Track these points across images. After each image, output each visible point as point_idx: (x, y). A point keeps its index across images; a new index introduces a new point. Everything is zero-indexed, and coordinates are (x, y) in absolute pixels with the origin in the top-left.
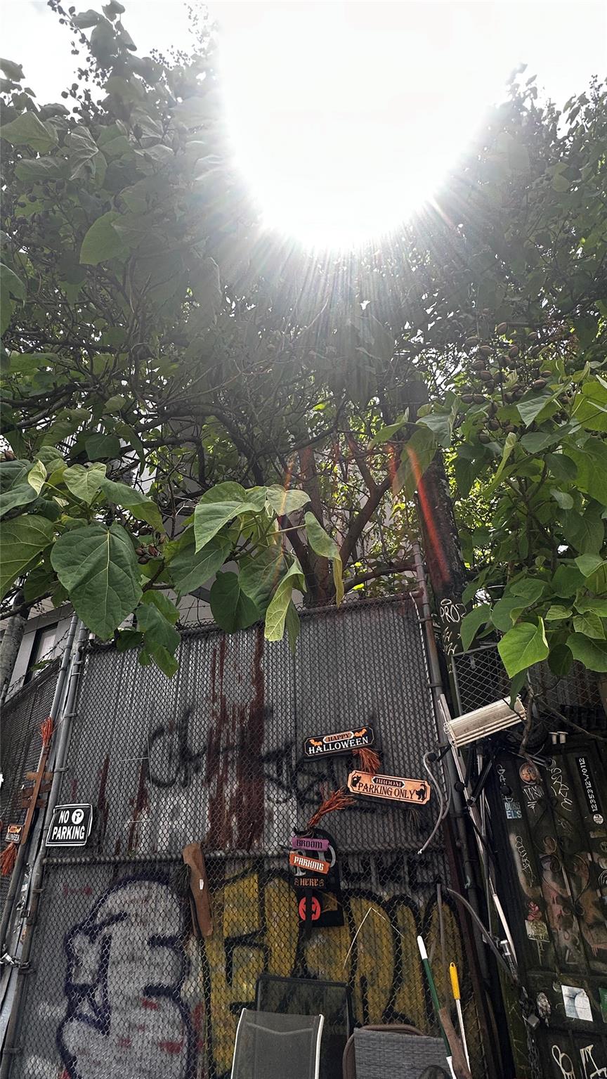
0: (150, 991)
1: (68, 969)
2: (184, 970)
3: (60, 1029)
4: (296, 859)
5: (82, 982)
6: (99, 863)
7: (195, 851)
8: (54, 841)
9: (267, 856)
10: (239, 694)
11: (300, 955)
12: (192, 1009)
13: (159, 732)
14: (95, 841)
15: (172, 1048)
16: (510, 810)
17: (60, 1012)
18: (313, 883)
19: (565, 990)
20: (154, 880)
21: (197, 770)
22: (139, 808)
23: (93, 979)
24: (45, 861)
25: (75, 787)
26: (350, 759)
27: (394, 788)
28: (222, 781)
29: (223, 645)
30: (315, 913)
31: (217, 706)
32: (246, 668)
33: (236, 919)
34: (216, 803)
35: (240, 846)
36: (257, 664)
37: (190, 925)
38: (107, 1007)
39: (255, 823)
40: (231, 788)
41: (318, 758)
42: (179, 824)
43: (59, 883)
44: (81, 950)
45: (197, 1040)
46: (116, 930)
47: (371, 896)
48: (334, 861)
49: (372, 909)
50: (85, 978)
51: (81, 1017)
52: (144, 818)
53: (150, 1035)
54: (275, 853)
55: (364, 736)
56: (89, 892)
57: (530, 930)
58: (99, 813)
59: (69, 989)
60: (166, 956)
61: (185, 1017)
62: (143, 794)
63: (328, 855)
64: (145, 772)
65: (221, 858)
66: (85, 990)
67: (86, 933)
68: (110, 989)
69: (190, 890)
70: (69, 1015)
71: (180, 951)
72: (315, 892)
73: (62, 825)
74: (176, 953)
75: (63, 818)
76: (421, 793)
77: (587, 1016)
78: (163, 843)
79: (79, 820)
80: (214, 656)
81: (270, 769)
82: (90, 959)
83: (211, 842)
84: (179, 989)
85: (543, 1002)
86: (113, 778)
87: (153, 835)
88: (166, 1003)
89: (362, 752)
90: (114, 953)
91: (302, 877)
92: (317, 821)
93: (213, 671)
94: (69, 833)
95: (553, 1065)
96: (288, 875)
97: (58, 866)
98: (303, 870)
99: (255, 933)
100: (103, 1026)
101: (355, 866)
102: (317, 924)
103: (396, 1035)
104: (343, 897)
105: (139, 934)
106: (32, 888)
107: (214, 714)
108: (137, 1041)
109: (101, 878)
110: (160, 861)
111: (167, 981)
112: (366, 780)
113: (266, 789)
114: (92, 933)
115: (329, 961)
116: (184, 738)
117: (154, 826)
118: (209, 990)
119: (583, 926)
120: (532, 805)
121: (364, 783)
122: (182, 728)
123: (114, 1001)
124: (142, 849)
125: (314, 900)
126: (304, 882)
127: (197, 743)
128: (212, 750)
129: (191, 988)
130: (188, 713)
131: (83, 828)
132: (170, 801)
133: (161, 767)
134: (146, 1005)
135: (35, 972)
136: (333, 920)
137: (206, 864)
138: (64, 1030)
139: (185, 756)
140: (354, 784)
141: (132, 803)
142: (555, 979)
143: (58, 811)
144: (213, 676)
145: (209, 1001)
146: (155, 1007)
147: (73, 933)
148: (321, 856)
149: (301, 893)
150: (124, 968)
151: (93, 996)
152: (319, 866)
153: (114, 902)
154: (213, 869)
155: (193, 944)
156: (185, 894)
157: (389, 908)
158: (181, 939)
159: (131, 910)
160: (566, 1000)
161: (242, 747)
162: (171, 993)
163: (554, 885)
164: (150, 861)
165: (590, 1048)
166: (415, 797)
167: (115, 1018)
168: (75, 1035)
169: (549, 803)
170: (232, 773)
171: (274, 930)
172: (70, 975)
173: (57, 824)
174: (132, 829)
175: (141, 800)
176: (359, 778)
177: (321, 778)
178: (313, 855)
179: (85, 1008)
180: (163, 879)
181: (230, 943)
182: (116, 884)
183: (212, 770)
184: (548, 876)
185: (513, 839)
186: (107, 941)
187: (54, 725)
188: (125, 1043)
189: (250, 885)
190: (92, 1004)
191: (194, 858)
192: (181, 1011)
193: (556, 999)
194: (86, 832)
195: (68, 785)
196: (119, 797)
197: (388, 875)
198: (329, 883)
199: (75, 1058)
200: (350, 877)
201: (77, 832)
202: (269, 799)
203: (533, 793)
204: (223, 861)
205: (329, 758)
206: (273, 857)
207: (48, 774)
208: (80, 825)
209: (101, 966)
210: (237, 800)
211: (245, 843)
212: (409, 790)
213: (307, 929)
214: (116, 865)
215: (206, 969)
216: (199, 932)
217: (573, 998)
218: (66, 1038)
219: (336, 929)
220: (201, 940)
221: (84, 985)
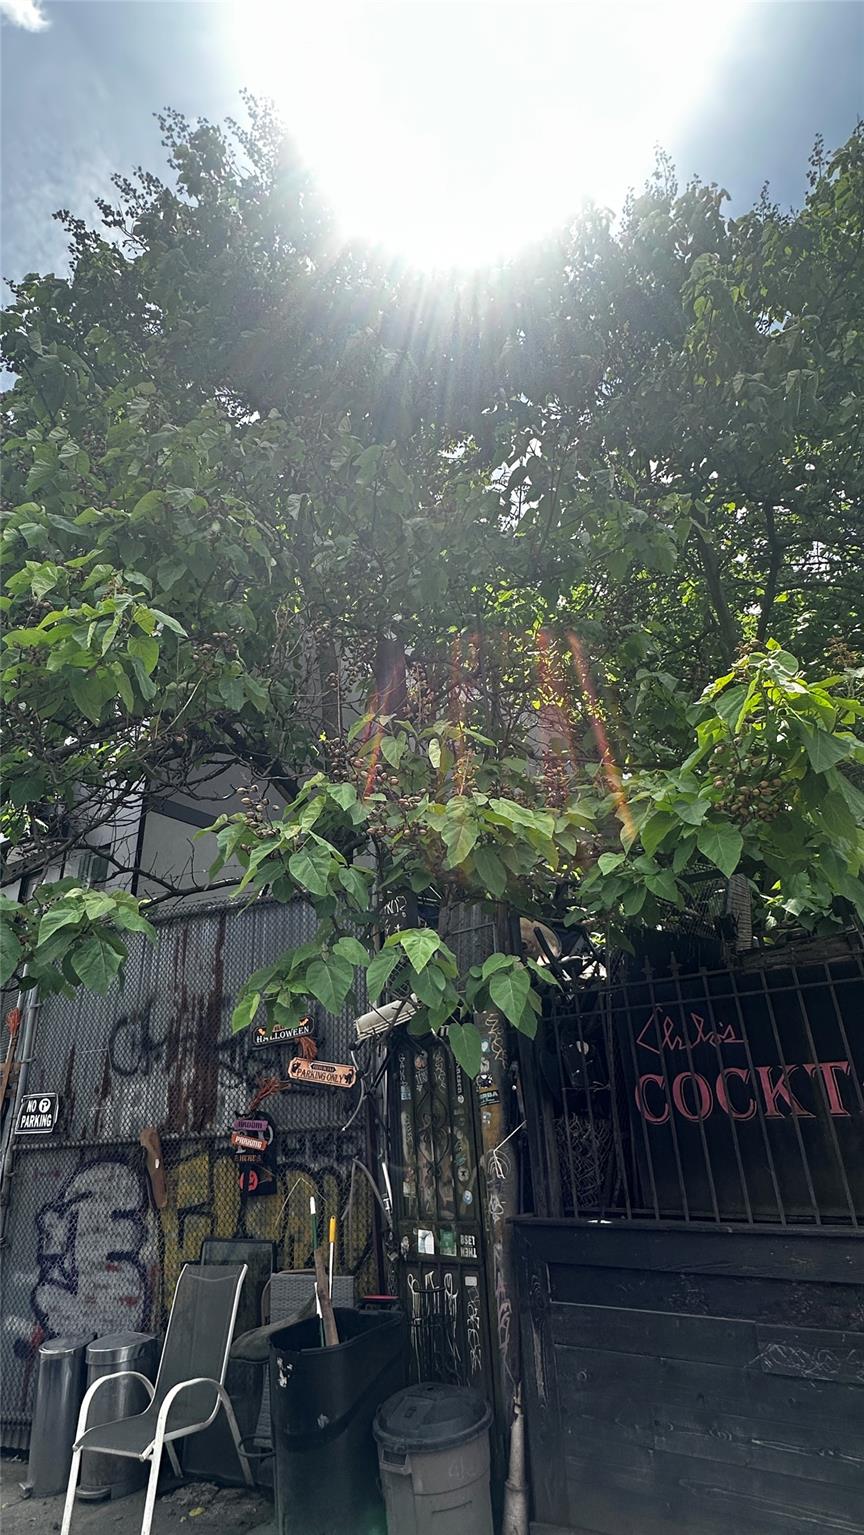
0: (113, 1256)
1: (40, 1242)
2: (142, 1238)
3: (33, 1292)
4: (238, 1138)
5: (52, 1252)
6: (66, 1148)
7: (151, 1135)
8: (23, 1128)
9: (216, 1137)
10: (200, 984)
11: (241, 1221)
12: (149, 1267)
13: (123, 1022)
14: (61, 1129)
15: (130, 1301)
16: (405, 1093)
17: (33, 1278)
18: (251, 1158)
19: (420, 1233)
20: (116, 1161)
21: (158, 1057)
22: (104, 1097)
23: (62, 1248)
24: (14, 1147)
25: (42, 1077)
26: (293, 1047)
27: (327, 1073)
28: (180, 1069)
29: (186, 931)
30: (252, 1184)
31: (178, 996)
32: (207, 958)
33: (189, 1192)
34: (174, 1089)
35: (193, 1129)
36: (218, 952)
37: (148, 1201)
38: (75, 1272)
39: (208, 1107)
40: (189, 1075)
41: (267, 1046)
42: (140, 1110)
43: (29, 1167)
44: (51, 1225)
45: (151, 1293)
46: (83, 1207)
47: (303, 1168)
48: (271, 1139)
49: (302, 1179)
50: (55, 1249)
51: (52, 1282)
52: (108, 1105)
53: (111, 1292)
54: (223, 1133)
55: (306, 1025)
56: (57, 1174)
57: (406, 1190)
58: (65, 1103)
59: (40, 1259)
60: (126, 1225)
61: (143, 1276)
62: (107, 1081)
63: (266, 1134)
64: (109, 1062)
65: (175, 1140)
66: (54, 1258)
67: (55, 1211)
68: (77, 1256)
69: (146, 1169)
70: (41, 1280)
71: (138, 1222)
72: (255, 1167)
73: (30, 1114)
74: (135, 1223)
75: (31, 1107)
76: (348, 1078)
77: (431, 1251)
78: (125, 1128)
79: (46, 1109)
80: (178, 943)
81: (224, 1056)
82: (59, 1233)
83: (169, 1125)
84: (138, 1253)
85: (405, 1243)
86: (78, 1070)
87: (116, 1120)
88: (127, 1266)
89: (303, 1040)
90: (81, 1226)
91: (242, 1154)
92: (257, 1104)
93: (176, 958)
94: (37, 1121)
95: (406, 1287)
96: (231, 1152)
97: (27, 1152)
98: (243, 1147)
99: (203, 1204)
100: (72, 1288)
101: (293, 1143)
102: (256, 1193)
103: (303, 1276)
104: (279, 1170)
105: (102, 1209)
106: (5, 1173)
107: (175, 1003)
108: (100, 1295)
109: (68, 1162)
110: (121, 1144)
111: (127, 1248)
112: (305, 1066)
113: (220, 1071)
114: (60, 1211)
115: (262, 1223)
116: (146, 1028)
117: (117, 1111)
118: (163, 1253)
119: (440, 1184)
120: (419, 1088)
121: (303, 1069)
122: (144, 1018)
123: (81, 1266)
124: (107, 1134)
125: (252, 1172)
126: (243, 1159)
127: (158, 1033)
128: (172, 1039)
129: (148, 1252)
130: (150, 1004)
131: (50, 1116)
132: (131, 1090)
133: (124, 1057)
134: (109, 1268)
135: (10, 1246)
136: (267, 1190)
137: (162, 1145)
138: (38, 1292)
139: (147, 1045)
140: (294, 1070)
141: (97, 1090)
142: (415, 1226)
143: (26, 1100)
144: (176, 964)
145: (162, 1261)
146: (116, 1269)
147: (43, 1211)
148: (261, 1135)
149: (244, 1168)
150: (90, 1238)
151: (63, 1263)
152: (257, 1144)
153: (81, 1183)
154: (169, 1151)
155: (150, 1216)
156: (143, 1172)
157: (317, 1177)
158: (140, 1211)
159: (96, 1188)
160: (420, 1240)
161: (200, 1035)
162: (130, 1257)
163: (426, 1153)
164: (112, 1144)
165: (431, 1274)
166: (344, 1081)
167: (82, 1280)
168: (46, 1298)
169: (431, 1085)
170: (190, 1061)
171: (219, 1196)
172: (41, 1247)
173: (25, 1113)
174: (98, 1112)
175: (106, 1089)
176: (299, 1065)
177: (268, 1065)
178: (253, 1135)
179: (56, 1274)
180: (123, 1160)
181: (183, 1213)
182: (82, 1166)
183: (172, 1058)
184: (423, 1146)
185: (403, 1116)
186: (75, 1216)
187: (21, 1014)
188: (91, 1300)
189: (202, 1164)
190: (62, 1270)
191: (151, 1141)
192: (139, 1271)
193: (413, 1240)
194: (52, 1120)
195: (34, 1078)
196: (84, 1088)
197: (319, 1150)
198: (266, 1157)
199: (47, 1315)
200: (287, 1152)
201: (44, 1120)
202: (223, 1085)
203: (422, 1077)
204: (178, 1143)
205: (278, 1046)
206: (220, 1137)
207: (16, 1065)
208: (48, 1113)
209: (69, 1238)
210: (193, 1086)
211: (199, 1126)
212: (340, 1074)
213: (247, 1196)
214: (82, 1149)
215: (162, 1235)
216: (155, 1205)
217: (424, 1239)
218: (39, 1299)
219: (272, 1197)
220: (157, 1211)
221: (54, 1255)
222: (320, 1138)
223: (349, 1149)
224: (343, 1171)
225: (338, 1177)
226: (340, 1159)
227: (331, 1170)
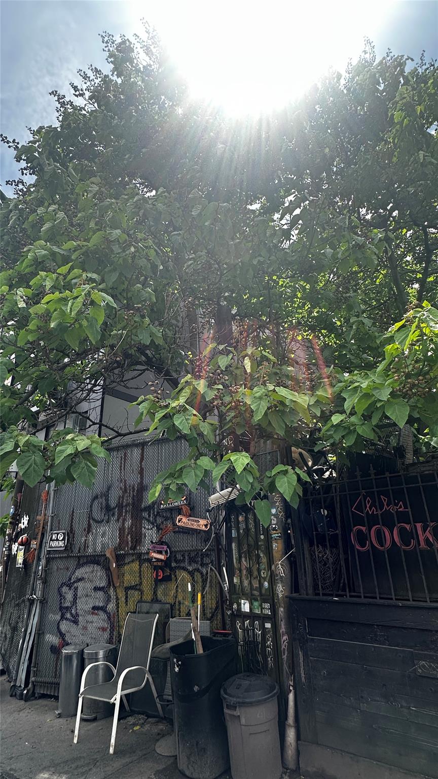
0: (94, 608)
1: (60, 600)
2: (108, 600)
3: (58, 624)
4: (153, 554)
5: (66, 605)
6: (71, 556)
7: (111, 551)
8: (51, 547)
9: (142, 553)
10: (133, 479)
11: (155, 593)
12: (112, 614)
13: (96, 497)
14: (69, 547)
15: (104, 629)
16: (234, 534)
17: (58, 617)
18: (159, 564)
19: (243, 601)
20: (95, 564)
21: (113, 515)
22: (88, 533)
23: (71, 604)
24: (47, 556)
25: (59, 523)
26: (178, 510)
27: (196, 523)
28: (124, 520)
29: (125, 454)
30: (160, 576)
31: (122, 485)
32: (136, 467)
33: (129, 578)
34: (121, 530)
35: (131, 549)
36: (141, 463)
37: (110, 582)
38: (77, 615)
39: (138, 539)
40: (128, 523)
41: (166, 510)
42: (106, 539)
43: (54, 566)
44: (65, 593)
45: (113, 626)
46: (80, 585)
47: (184, 569)
48: (169, 555)
49: (184, 574)
50: (68, 604)
51: (67, 619)
52: (90, 537)
53: (94, 625)
54: (146, 551)
55: (184, 500)
56: (67, 569)
57: (235, 581)
58: (70, 535)
59: (61, 608)
60: (100, 594)
61: (109, 618)
62: (89, 526)
63: (166, 552)
64: (90, 517)
65: (123, 554)
66: (67, 608)
67: (67, 586)
68: (78, 608)
69: (109, 567)
70: (61, 618)
71: (106, 593)
72: (161, 568)
73: (54, 540)
74: (105, 593)
75: (54, 537)
76: (206, 526)
77: (248, 610)
78: (99, 548)
79: (61, 538)
80: (121, 459)
81: (145, 514)
82: (69, 596)
83: (119, 547)
84: (106, 607)
85: (235, 606)
86: (76, 520)
87: (94, 544)
88: (101, 613)
89: (183, 507)
90: (79, 594)
91: (155, 562)
92: (162, 538)
93: (121, 467)
94: (57, 544)
95: (236, 627)
96: (149, 560)
97: (53, 558)
98: (155, 558)
99: (137, 585)
100: (76, 622)
101: (179, 557)
102: (161, 580)
103: (185, 620)
104: (172, 569)
105: (89, 586)
106: (43, 568)
107: (121, 488)
108: (89, 626)
109: (72, 564)
110: (97, 555)
111: (101, 604)
112: (184, 520)
113: (143, 522)
114: (70, 586)
115: (165, 595)
116: (107, 500)
117: (95, 540)
118: (118, 607)
119: (252, 578)
120: (241, 531)
121: (184, 521)
122: (106, 495)
123: (80, 612)
124: (90, 550)
125: (160, 570)
126: (155, 564)
127: (113, 503)
128: (120, 506)
129: (111, 607)
130: (109, 488)
131: (63, 542)
132: (101, 530)
133: (97, 515)
134: (93, 613)
135: (47, 602)
136: (167, 579)
137: (116, 556)
138: (60, 624)
139: (108, 509)
140: (179, 521)
141: (85, 530)
142: (240, 598)
143: (52, 534)
144: (121, 470)
145: (118, 611)
146: (96, 614)
147: (62, 586)
148: (164, 553)
149: (156, 568)
150: (84, 599)
151: (71, 611)
152: (162, 557)
153: (79, 573)
154: (120, 559)
155: (112, 590)
156: (107, 569)
157: (191, 574)
158: (107, 587)
159: (86, 576)
160: (242, 605)
161: (133, 504)
162: (103, 609)
163: (245, 563)
164: (93, 556)
165: (248, 621)
166: (204, 527)
167: (80, 619)
168: (64, 626)
169: (247, 530)
170: (129, 516)
171: (144, 582)
172: (61, 603)
173: (51, 540)
174: (86, 540)
175: (89, 530)
176: (181, 519)
177: (167, 519)
178: (160, 552)
179: (68, 616)
180: (98, 563)
181: (127, 589)
182: (79, 566)
183: (120, 515)
184: (243, 559)
185: (233, 545)
186: (76, 589)
187: (48, 493)
188: (85, 628)
189: (135, 566)
190: (71, 614)
191: (111, 554)
192: (107, 616)
193: (239, 605)
194: (64, 543)
195: (55, 523)
196: (79, 528)
197: (192, 560)
198: (166, 563)
199: (65, 634)
200: (176, 561)
201: (61, 544)
202: (145, 528)
203: (242, 526)
204: (124, 556)
205: (171, 510)
206: (144, 553)
207: (47, 517)
208: (62, 540)
209: (74, 599)
210: (131, 528)
211: (133, 548)
212: (202, 524)
213: (158, 582)
214: (79, 557)
215: (117, 599)
216: (113, 585)
217: (244, 604)
218: (61, 627)
219: (169, 582)
220: (115, 588)
221: (67, 607)
222: (193, 554)
223: (206, 560)
224: (204, 571)
225: (202, 574)
226: (202, 565)
227: (198, 570)
